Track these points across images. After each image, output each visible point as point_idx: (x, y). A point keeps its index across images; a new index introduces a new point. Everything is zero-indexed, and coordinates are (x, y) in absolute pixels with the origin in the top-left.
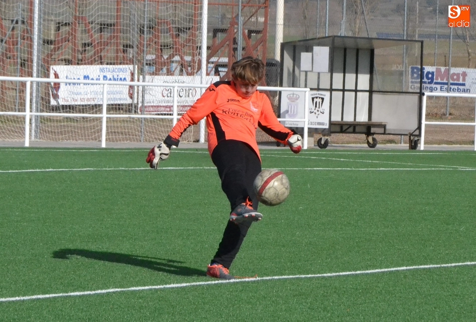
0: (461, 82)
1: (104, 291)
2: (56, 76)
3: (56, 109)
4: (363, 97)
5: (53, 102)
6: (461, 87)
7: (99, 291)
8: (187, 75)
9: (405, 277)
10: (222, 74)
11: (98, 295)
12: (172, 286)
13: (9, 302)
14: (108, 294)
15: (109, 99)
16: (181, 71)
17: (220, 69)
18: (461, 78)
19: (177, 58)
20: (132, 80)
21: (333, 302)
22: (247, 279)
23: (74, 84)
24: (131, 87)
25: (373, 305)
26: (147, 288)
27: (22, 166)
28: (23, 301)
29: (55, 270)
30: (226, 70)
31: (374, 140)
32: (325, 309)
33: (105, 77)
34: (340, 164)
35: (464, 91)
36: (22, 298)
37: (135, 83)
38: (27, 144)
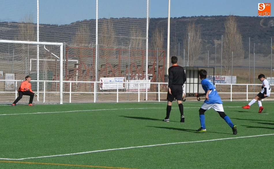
0: (223, 80)
1: (129, 148)
2: (102, 81)
3: (102, 91)
4: (196, 85)
5: (101, 89)
6: (223, 82)
7: (128, 148)
8: (141, 80)
9: (223, 142)
10: (151, 79)
11: (128, 149)
12: (150, 146)
13: (102, 151)
14: (131, 148)
15: (119, 88)
16: (139, 78)
17: (150, 78)
18: (223, 79)
19: (137, 75)
20: (124, 81)
21: (202, 150)
22: (173, 143)
23: (107, 83)
24: (124, 84)
25: (215, 151)
26: (142, 146)
27: (95, 109)
28: (106, 151)
29: (113, 141)
30: (152, 78)
31: (199, 98)
32: (200, 153)
33: (116, 81)
34: (191, 106)
35: (224, 83)
36: (105, 150)
37: (125, 82)
38: (95, 102)
